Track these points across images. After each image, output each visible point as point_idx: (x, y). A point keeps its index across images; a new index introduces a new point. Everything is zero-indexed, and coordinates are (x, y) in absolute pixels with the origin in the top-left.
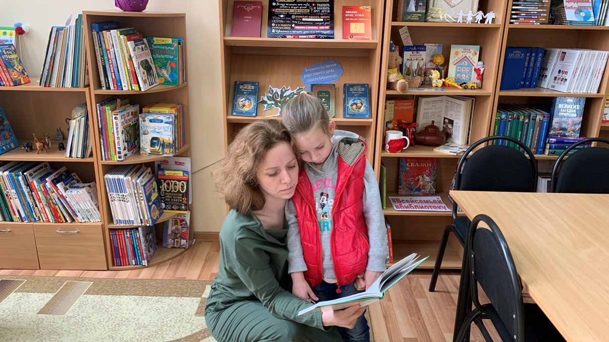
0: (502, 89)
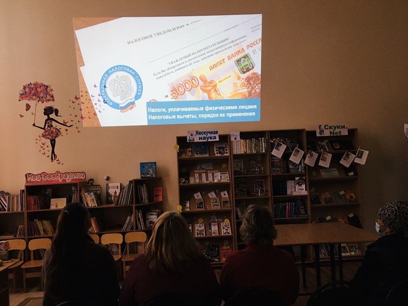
0: (273, 195)
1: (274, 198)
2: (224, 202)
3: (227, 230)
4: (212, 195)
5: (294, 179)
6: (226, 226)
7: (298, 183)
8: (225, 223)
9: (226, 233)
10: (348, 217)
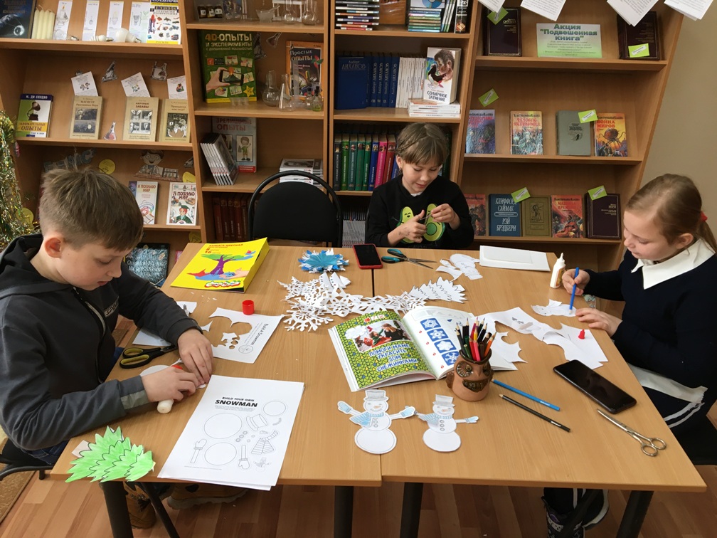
1: (335, 121)
2: (171, 116)
3: (185, 208)
4: (135, 87)
5: (424, 55)
6: (184, 196)
7: (433, 72)
8: (181, 186)
9: (179, 218)
10: (587, 196)
